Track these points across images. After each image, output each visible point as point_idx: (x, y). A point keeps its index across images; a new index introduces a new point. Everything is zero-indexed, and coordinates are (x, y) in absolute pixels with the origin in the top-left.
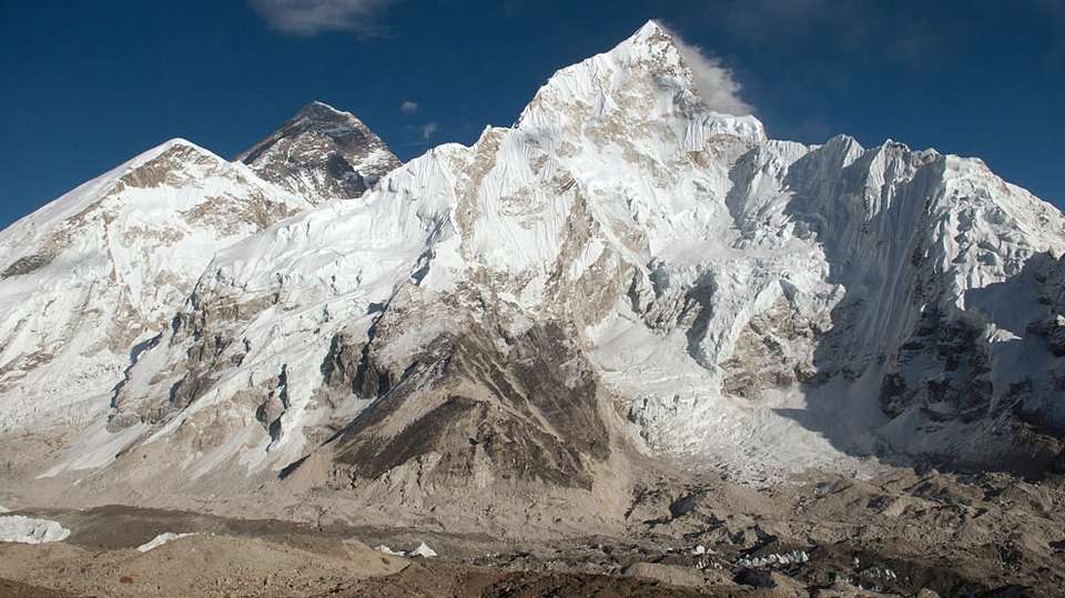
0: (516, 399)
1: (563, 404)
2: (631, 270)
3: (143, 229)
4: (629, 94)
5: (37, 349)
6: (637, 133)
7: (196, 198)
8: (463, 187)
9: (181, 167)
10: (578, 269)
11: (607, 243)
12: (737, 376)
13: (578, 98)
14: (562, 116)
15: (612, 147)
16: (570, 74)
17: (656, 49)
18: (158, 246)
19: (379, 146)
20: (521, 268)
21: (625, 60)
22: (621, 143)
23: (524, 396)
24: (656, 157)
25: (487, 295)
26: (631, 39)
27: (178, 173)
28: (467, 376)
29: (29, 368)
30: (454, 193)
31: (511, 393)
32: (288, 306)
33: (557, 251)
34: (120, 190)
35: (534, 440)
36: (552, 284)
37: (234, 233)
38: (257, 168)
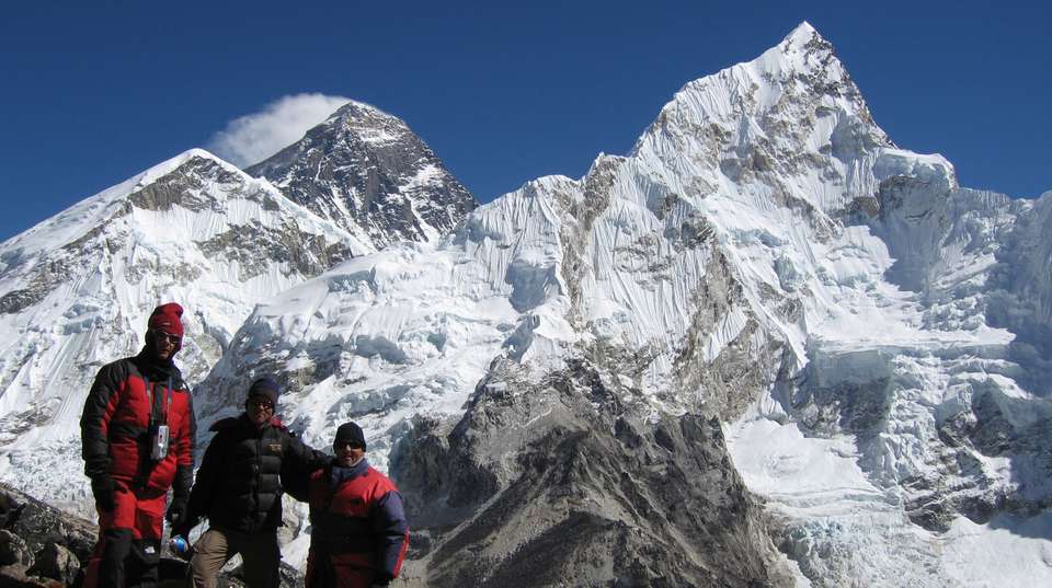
0: (655, 519)
1: (714, 530)
2: (781, 351)
3: (154, 263)
4: (778, 118)
5: (30, 408)
6: (791, 170)
7: (217, 225)
8: (569, 231)
9: (198, 185)
10: (714, 346)
11: (750, 314)
12: (920, 501)
13: (714, 120)
14: (694, 143)
15: (755, 185)
16: (701, 89)
17: (814, 60)
18: (171, 284)
19: (430, 162)
20: (642, 343)
21: (774, 73)
22: (768, 181)
23: (664, 516)
24: (812, 202)
25: (606, 378)
26: (782, 46)
27: (196, 193)
28: (594, 487)
29: (19, 431)
30: (558, 240)
31: (648, 511)
32: (350, 377)
33: (688, 324)
34: (127, 212)
35: (684, 575)
36: (681, 364)
37: (261, 272)
38: (282, 185)
